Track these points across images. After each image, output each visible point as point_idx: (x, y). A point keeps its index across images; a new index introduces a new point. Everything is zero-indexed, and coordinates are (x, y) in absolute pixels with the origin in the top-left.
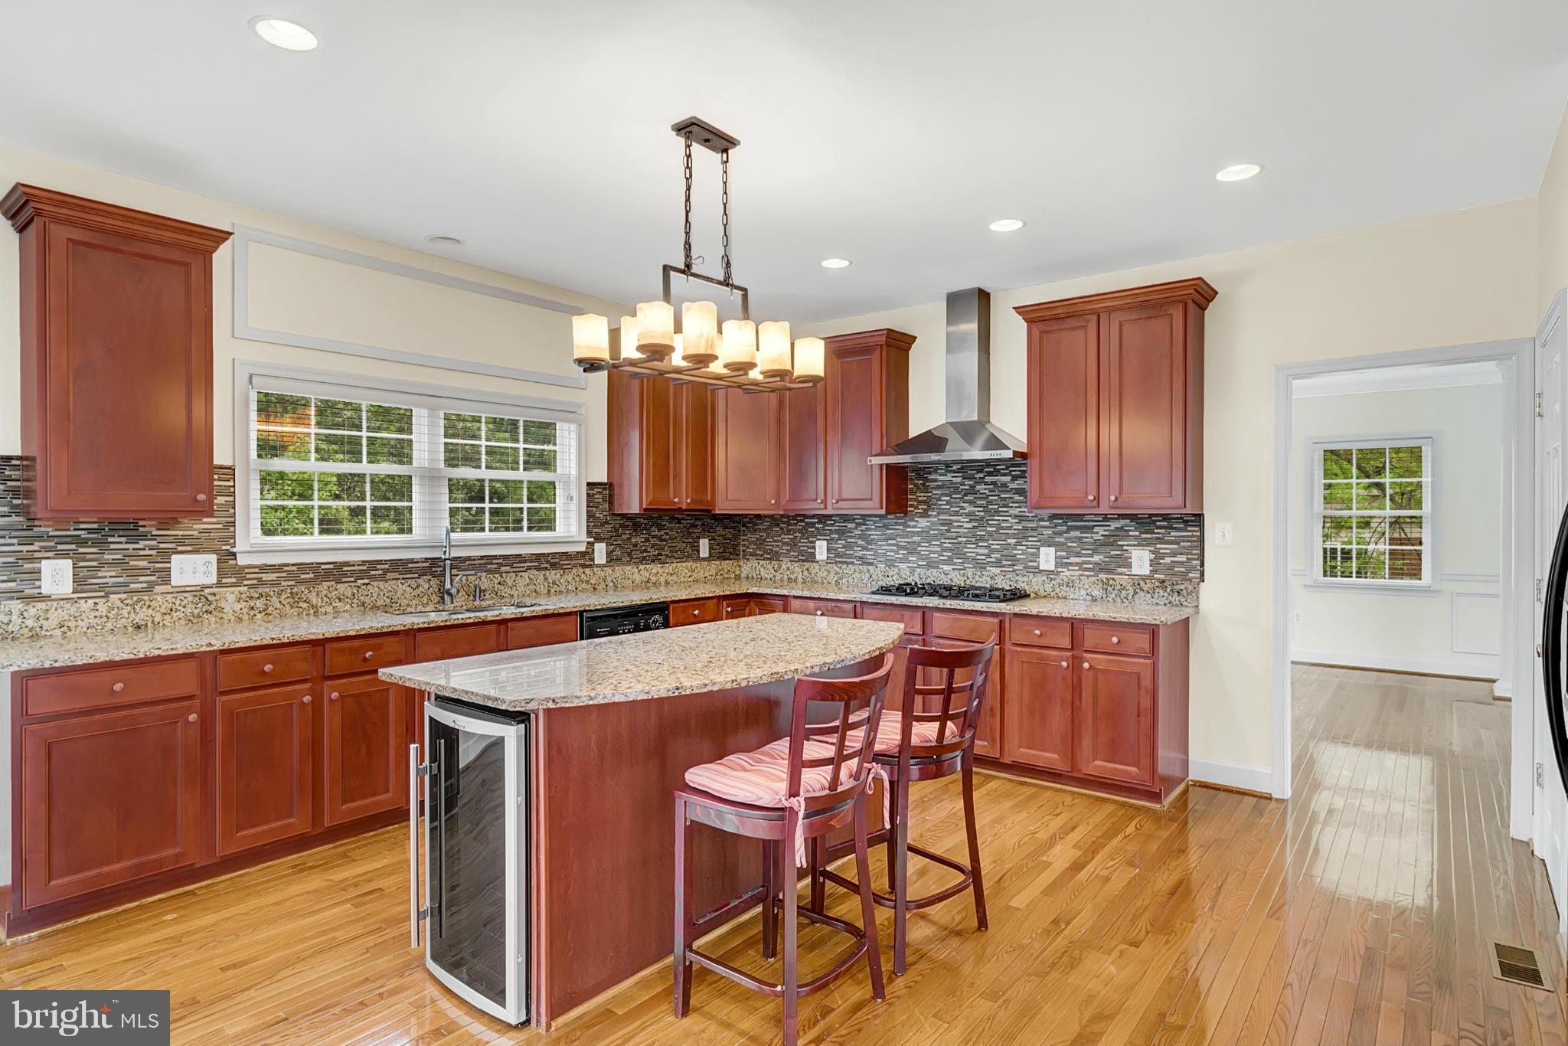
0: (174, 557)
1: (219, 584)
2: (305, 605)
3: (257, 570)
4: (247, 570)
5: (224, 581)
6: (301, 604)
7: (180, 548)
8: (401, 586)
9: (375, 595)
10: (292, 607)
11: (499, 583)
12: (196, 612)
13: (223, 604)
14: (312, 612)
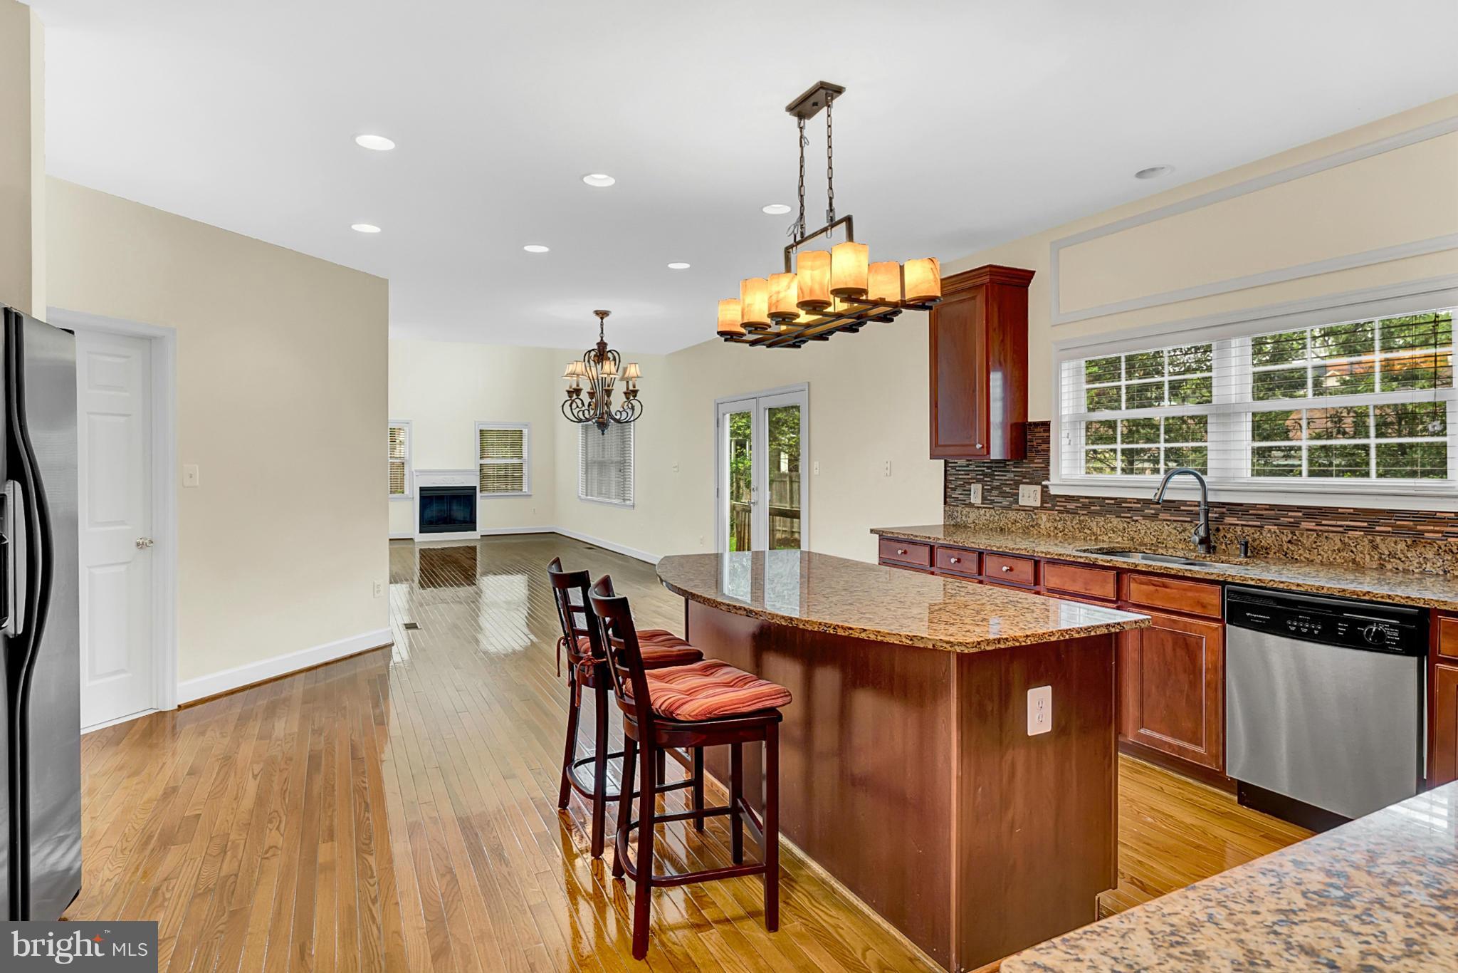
0: (1021, 486)
1: (1042, 508)
2: (1088, 532)
3: (1063, 500)
4: (1058, 499)
5: (1045, 505)
6: (1086, 531)
7: (1024, 480)
8: (1166, 527)
9: (1143, 532)
10: (1080, 532)
11: (1289, 542)
12: (1027, 524)
13: (1040, 522)
14: (1093, 538)
